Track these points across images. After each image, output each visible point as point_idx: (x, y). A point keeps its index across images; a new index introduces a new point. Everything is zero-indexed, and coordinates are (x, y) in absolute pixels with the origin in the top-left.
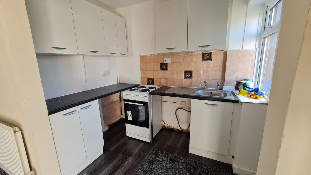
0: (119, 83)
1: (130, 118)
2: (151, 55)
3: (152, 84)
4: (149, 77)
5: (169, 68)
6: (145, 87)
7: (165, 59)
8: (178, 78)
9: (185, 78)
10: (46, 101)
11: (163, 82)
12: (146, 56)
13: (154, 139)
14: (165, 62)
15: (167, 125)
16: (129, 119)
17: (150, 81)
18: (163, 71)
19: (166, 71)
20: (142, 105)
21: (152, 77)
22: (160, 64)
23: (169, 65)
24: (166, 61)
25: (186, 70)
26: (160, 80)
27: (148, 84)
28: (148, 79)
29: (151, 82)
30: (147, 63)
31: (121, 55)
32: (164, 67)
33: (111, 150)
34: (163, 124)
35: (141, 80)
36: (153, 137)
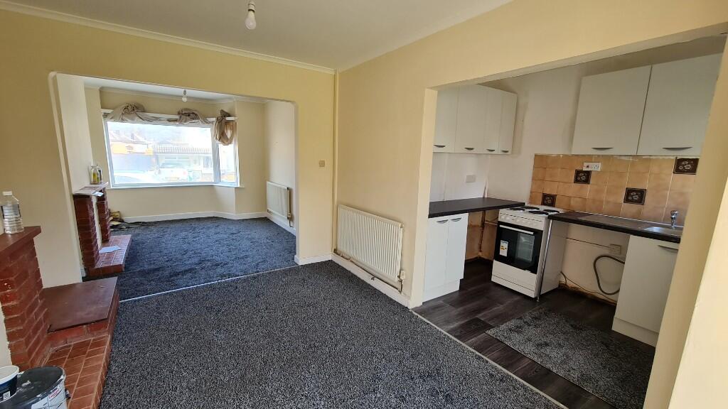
0: (486, 197)
1: (504, 252)
2: (559, 156)
3: (552, 204)
4: (547, 192)
5: (592, 181)
6: (538, 209)
7: (586, 164)
8: (612, 199)
9: (627, 200)
10: (431, 203)
11: (576, 205)
12: (547, 157)
13: (542, 297)
14: (585, 169)
15: (570, 284)
16: (501, 254)
17: (549, 200)
18: (578, 185)
19: (585, 185)
20: (532, 233)
21: (554, 193)
22: (573, 173)
23: (593, 175)
24: (588, 167)
25: (631, 186)
26: (570, 200)
27: (543, 204)
28: (545, 196)
29: (549, 202)
30: (547, 169)
31: (503, 153)
32: (583, 177)
33: (469, 290)
34: (563, 280)
35: (531, 196)
36: (542, 293)
